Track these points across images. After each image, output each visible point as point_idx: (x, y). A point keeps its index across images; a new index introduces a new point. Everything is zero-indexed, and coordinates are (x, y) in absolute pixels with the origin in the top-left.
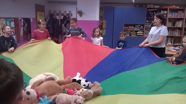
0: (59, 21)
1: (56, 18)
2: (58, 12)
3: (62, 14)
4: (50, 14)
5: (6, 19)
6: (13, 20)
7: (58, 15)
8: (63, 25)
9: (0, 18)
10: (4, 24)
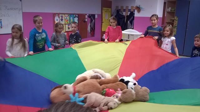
0: (125, 18)
1: (122, 14)
2: (125, 8)
3: (129, 10)
4: (117, 11)
5: (70, 15)
6: (77, 16)
7: (124, 10)
8: (129, 22)
9: (64, 14)
10: (68, 19)
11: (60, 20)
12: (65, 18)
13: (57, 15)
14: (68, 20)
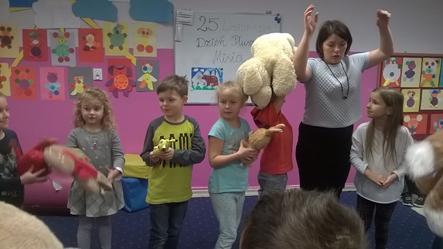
9: (422, 56)
10: (433, 73)
11: (404, 76)
12: (425, 68)
13: (393, 59)
14: (434, 76)
